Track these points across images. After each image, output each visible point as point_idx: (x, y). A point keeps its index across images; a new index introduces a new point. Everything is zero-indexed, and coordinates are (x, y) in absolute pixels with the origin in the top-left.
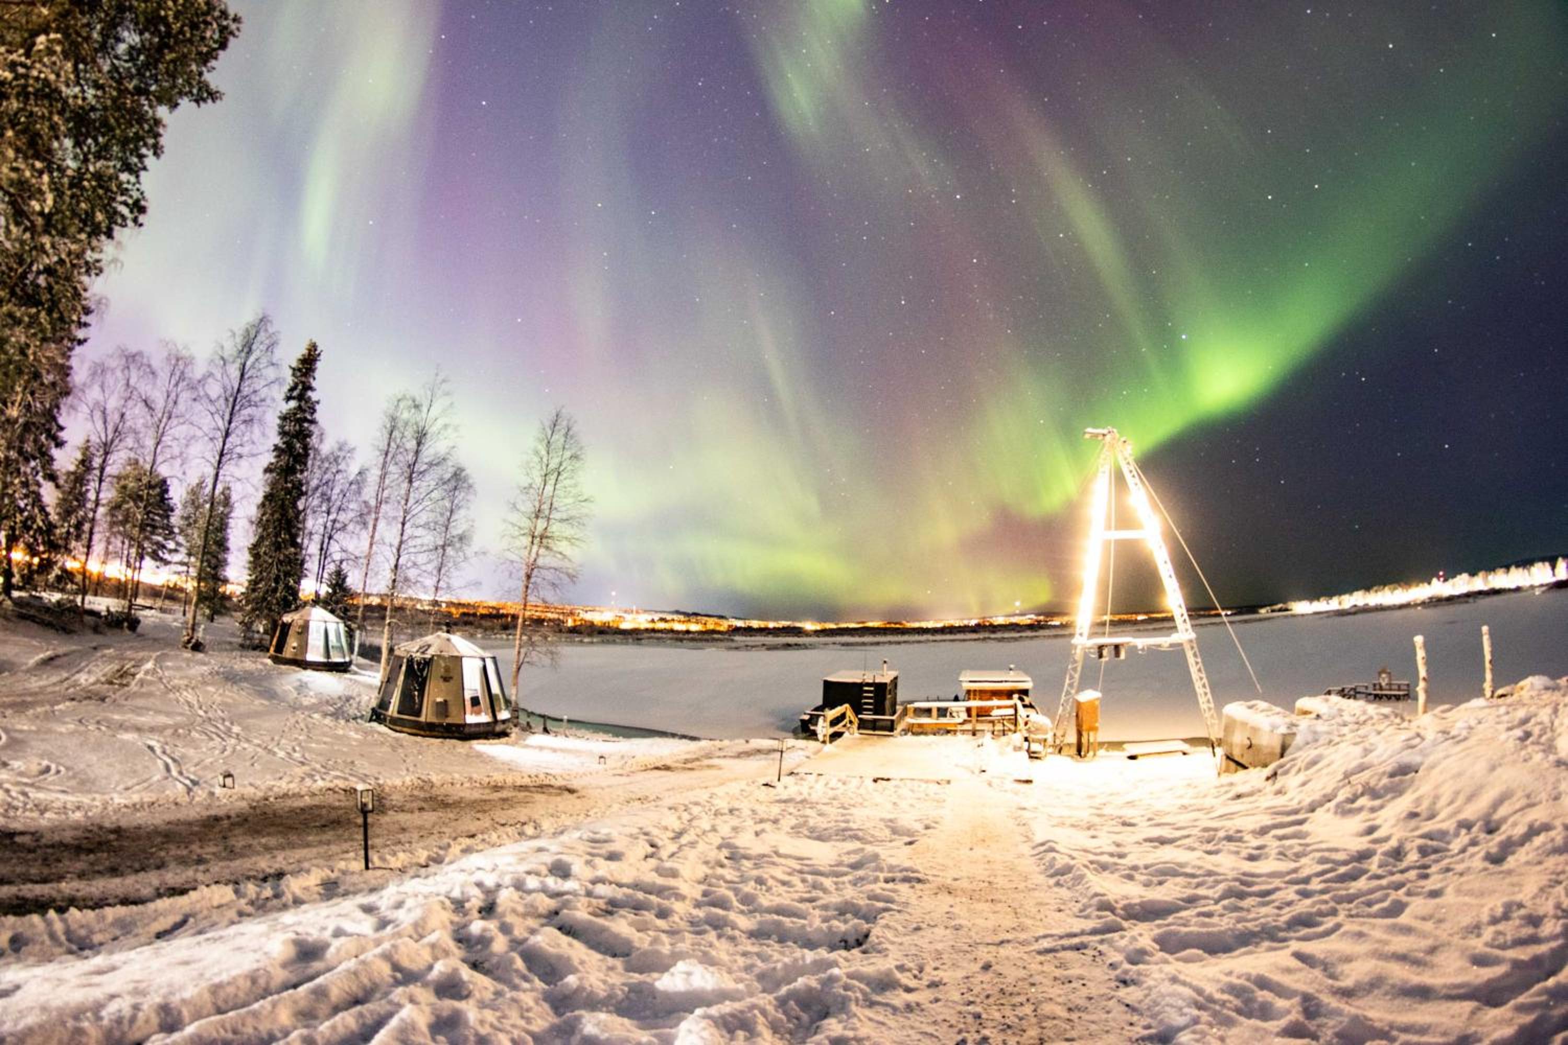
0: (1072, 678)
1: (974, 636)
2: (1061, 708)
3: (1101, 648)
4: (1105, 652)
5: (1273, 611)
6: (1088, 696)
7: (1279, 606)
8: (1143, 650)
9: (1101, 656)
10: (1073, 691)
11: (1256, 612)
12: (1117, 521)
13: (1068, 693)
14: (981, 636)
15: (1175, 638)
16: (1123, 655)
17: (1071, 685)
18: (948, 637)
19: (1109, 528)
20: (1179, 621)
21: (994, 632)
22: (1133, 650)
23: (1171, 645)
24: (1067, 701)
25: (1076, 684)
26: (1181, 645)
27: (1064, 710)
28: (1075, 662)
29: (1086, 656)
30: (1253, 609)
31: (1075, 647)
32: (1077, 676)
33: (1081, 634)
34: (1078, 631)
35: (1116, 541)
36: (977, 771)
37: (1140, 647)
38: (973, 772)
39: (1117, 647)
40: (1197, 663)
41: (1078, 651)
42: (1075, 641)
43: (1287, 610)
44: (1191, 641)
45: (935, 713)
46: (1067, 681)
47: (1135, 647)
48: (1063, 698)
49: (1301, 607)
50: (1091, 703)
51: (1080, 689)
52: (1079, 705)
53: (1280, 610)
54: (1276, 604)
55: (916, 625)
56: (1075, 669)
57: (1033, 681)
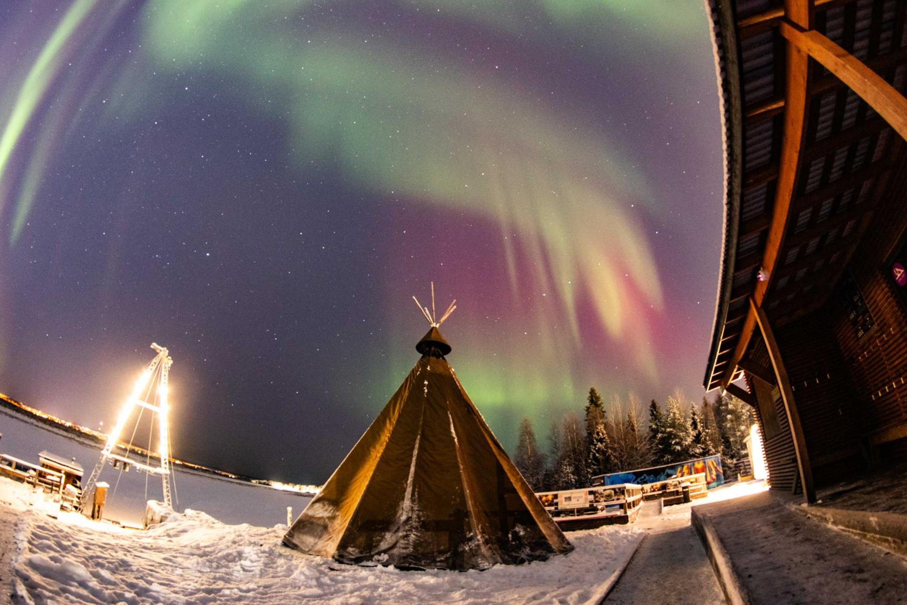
0: (96, 472)
1: (65, 434)
2: (86, 487)
3: (116, 461)
4: (118, 464)
5: (260, 483)
6: (103, 485)
7: (264, 481)
8: (139, 470)
9: (115, 465)
10: (95, 480)
11: (250, 481)
12: (149, 398)
13: (92, 480)
14: (70, 435)
15: (158, 470)
16: (127, 469)
17: (95, 476)
18: (47, 427)
19: (143, 399)
20: (163, 462)
21: (79, 436)
22: (133, 468)
23: (155, 473)
24: (91, 484)
25: (97, 476)
26: (161, 475)
27: (88, 488)
28: (100, 463)
29: (107, 462)
30: (248, 479)
31: (103, 456)
32: (99, 472)
33: (108, 450)
34: (106, 447)
35: (145, 409)
36: (28, 504)
37: (138, 468)
38: (25, 504)
39: (125, 464)
40: (167, 487)
41: (104, 458)
42: (103, 452)
43: (268, 485)
44: (167, 475)
45: (14, 465)
46: (93, 473)
47: (135, 467)
48: (89, 482)
49: (277, 485)
50: (103, 489)
51: (100, 480)
52: (96, 488)
53: (264, 484)
54: (262, 480)
55: (29, 409)
56: (99, 468)
57: (84, 472)
